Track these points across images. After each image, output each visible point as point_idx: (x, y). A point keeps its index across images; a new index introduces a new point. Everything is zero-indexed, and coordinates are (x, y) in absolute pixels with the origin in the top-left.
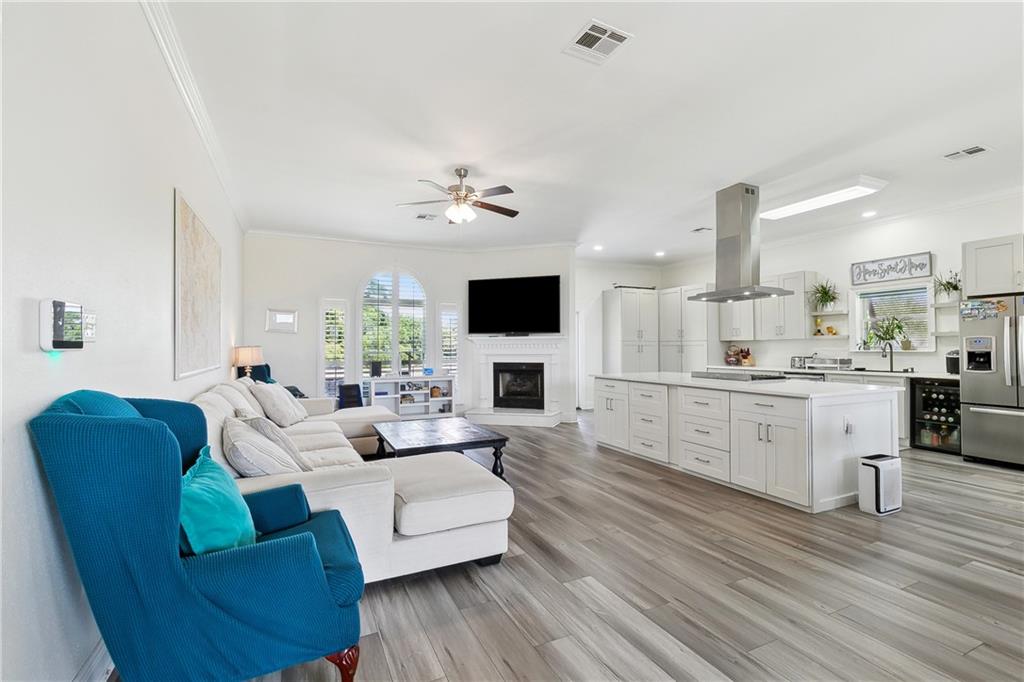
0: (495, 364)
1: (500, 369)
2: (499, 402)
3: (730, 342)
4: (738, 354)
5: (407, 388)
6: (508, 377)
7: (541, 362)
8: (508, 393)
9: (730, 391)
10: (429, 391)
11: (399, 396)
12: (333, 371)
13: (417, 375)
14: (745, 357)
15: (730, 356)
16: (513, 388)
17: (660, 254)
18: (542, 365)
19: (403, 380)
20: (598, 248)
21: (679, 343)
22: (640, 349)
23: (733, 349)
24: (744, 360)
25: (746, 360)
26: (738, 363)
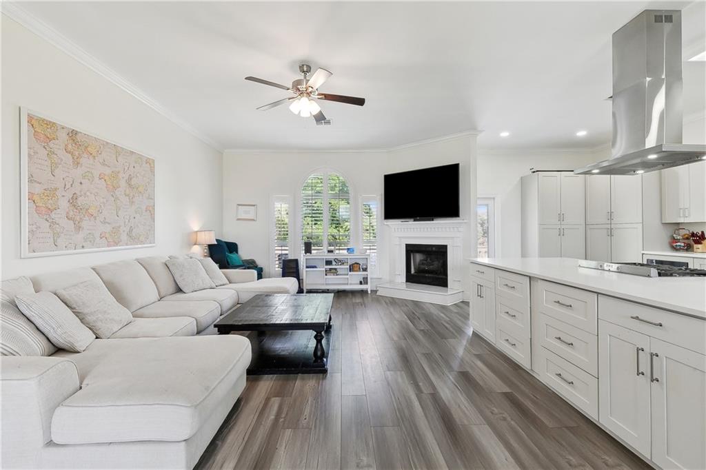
0: (406, 245)
1: (411, 250)
2: (410, 278)
3: (678, 224)
4: (687, 238)
5: (334, 263)
6: (419, 257)
7: (445, 244)
8: (419, 271)
9: (598, 293)
10: (348, 267)
11: (324, 269)
12: (280, 248)
13: (342, 253)
14: (698, 242)
15: (678, 241)
16: (422, 267)
17: (582, 134)
18: (445, 247)
19: (330, 257)
20: (505, 134)
21: (609, 226)
22: (561, 233)
23: (682, 232)
24: (695, 246)
25: (699, 246)
26: (689, 248)
